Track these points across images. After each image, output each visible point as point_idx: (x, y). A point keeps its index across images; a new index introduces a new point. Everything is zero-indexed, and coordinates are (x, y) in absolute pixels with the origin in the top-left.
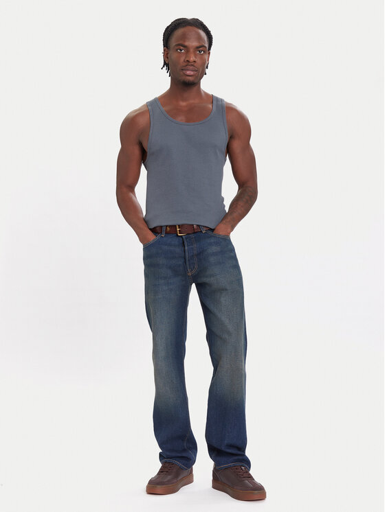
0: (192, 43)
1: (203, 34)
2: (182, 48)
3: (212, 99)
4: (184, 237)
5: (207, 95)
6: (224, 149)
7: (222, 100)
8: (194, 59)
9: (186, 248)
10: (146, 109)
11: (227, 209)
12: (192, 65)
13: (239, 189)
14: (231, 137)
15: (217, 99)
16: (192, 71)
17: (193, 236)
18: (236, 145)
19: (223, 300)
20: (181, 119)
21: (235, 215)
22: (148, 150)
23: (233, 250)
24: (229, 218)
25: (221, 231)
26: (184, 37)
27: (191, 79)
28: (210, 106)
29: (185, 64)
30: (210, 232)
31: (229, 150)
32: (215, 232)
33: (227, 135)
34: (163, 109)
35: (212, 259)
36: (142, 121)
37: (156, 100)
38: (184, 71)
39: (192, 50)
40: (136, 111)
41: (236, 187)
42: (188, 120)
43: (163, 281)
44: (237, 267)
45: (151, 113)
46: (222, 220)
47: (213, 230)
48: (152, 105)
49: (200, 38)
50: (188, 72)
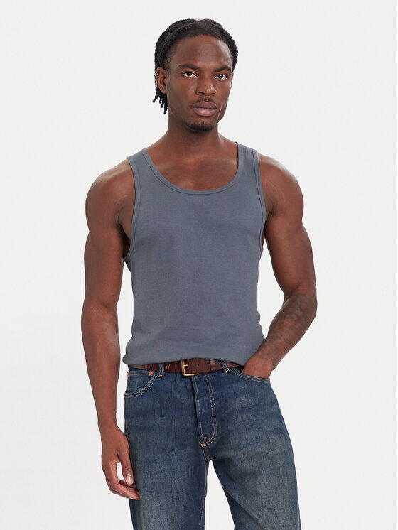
0: (207, 63)
1: (224, 47)
2: (190, 71)
3: (236, 150)
4: (194, 379)
5: (228, 143)
6: (260, 232)
7: (253, 152)
8: (213, 89)
9: (198, 401)
10: (127, 168)
11: (265, 333)
12: (209, 100)
13: (286, 298)
14: (271, 214)
15: (245, 149)
16: (210, 108)
17: (209, 377)
18: (280, 226)
19: (258, 487)
20: (187, 184)
21: (279, 341)
22: (131, 237)
23: (274, 402)
24: (268, 348)
25: (254, 371)
26: (194, 53)
27: (206, 121)
28: (234, 162)
29: (197, 97)
30: (237, 372)
31: (267, 234)
32: (246, 371)
33: (264, 209)
34: (156, 168)
35: (239, 419)
36: (122, 190)
37: (143, 154)
38: (196, 110)
39: (207, 75)
40: (110, 172)
41: (280, 295)
42: (199, 187)
43: (160, 455)
44: (282, 431)
45: (136, 176)
46: (258, 350)
47: (241, 368)
48: (137, 161)
49: (219, 54)
50: (202, 112)
